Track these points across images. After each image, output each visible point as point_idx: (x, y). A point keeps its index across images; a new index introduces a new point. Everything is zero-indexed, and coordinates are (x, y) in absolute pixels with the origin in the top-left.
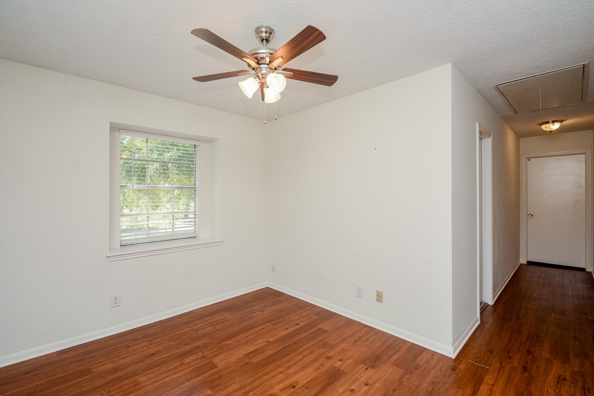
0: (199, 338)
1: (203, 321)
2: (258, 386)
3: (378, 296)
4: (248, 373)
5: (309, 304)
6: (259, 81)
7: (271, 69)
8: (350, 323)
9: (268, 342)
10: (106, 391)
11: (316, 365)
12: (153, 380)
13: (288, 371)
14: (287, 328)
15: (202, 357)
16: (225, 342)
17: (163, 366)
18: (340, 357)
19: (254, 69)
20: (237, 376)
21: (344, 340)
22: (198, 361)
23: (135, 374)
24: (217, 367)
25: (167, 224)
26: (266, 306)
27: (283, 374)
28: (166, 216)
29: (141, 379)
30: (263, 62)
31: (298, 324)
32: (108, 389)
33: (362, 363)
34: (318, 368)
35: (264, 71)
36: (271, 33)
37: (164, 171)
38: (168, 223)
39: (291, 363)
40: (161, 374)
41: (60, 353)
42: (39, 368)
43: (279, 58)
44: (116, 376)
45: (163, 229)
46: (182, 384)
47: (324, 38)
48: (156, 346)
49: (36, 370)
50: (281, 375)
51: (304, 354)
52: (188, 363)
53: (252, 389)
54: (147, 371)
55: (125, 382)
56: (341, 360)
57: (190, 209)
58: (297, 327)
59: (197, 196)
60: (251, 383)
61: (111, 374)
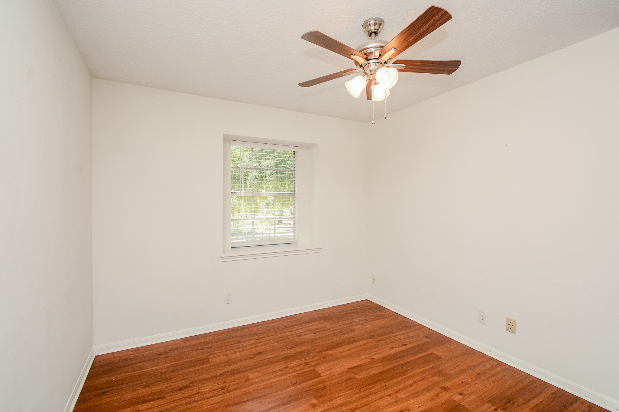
0: (301, 344)
1: (304, 327)
2: (365, 405)
3: (509, 324)
4: (353, 388)
5: (417, 323)
6: (367, 79)
7: (380, 63)
8: (469, 352)
9: (372, 359)
10: (222, 382)
11: (430, 395)
12: (262, 379)
13: (397, 395)
14: (393, 347)
15: (305, 363)
16: (326, 352)
17: (270, 366)
18: (459, 390)
19: (361, 66)
20: (341, 390)
21: (464, 371)
22: (302, 367)
23: (245, 370)
24: (320, 376)
25: (263, 229)
26: (367, 320)
27: (392, 397)
28: (263, 222)
29: (251, 375)
30: (372, 57)
31: (405, 345)
32: (224, 380)
33: (489, 402)
34: (432, 399)
35: (373, 67)
36: (380, 25)
37: (262, 178)
38: (265, 229)
39: (400, 387)
40: (268, 374)
41: (185, 340)
42: (169, 351)
43: (391, 50)
44: (229, 368)
45: (260, 234)
46: (288, 387)
47: (450, 17)
48: (262, 345)
49: (167, 352)
50: (390, 398)
51: (415, 379)
52: (292, 368)
53: (358, 406)
54: (255, 368)
55: (238, 376)
56: (461, 394)
57: (284, 215)
58: (404, 348)
59: (296, 202)
60: (357, 400)
61: (225, 366)
